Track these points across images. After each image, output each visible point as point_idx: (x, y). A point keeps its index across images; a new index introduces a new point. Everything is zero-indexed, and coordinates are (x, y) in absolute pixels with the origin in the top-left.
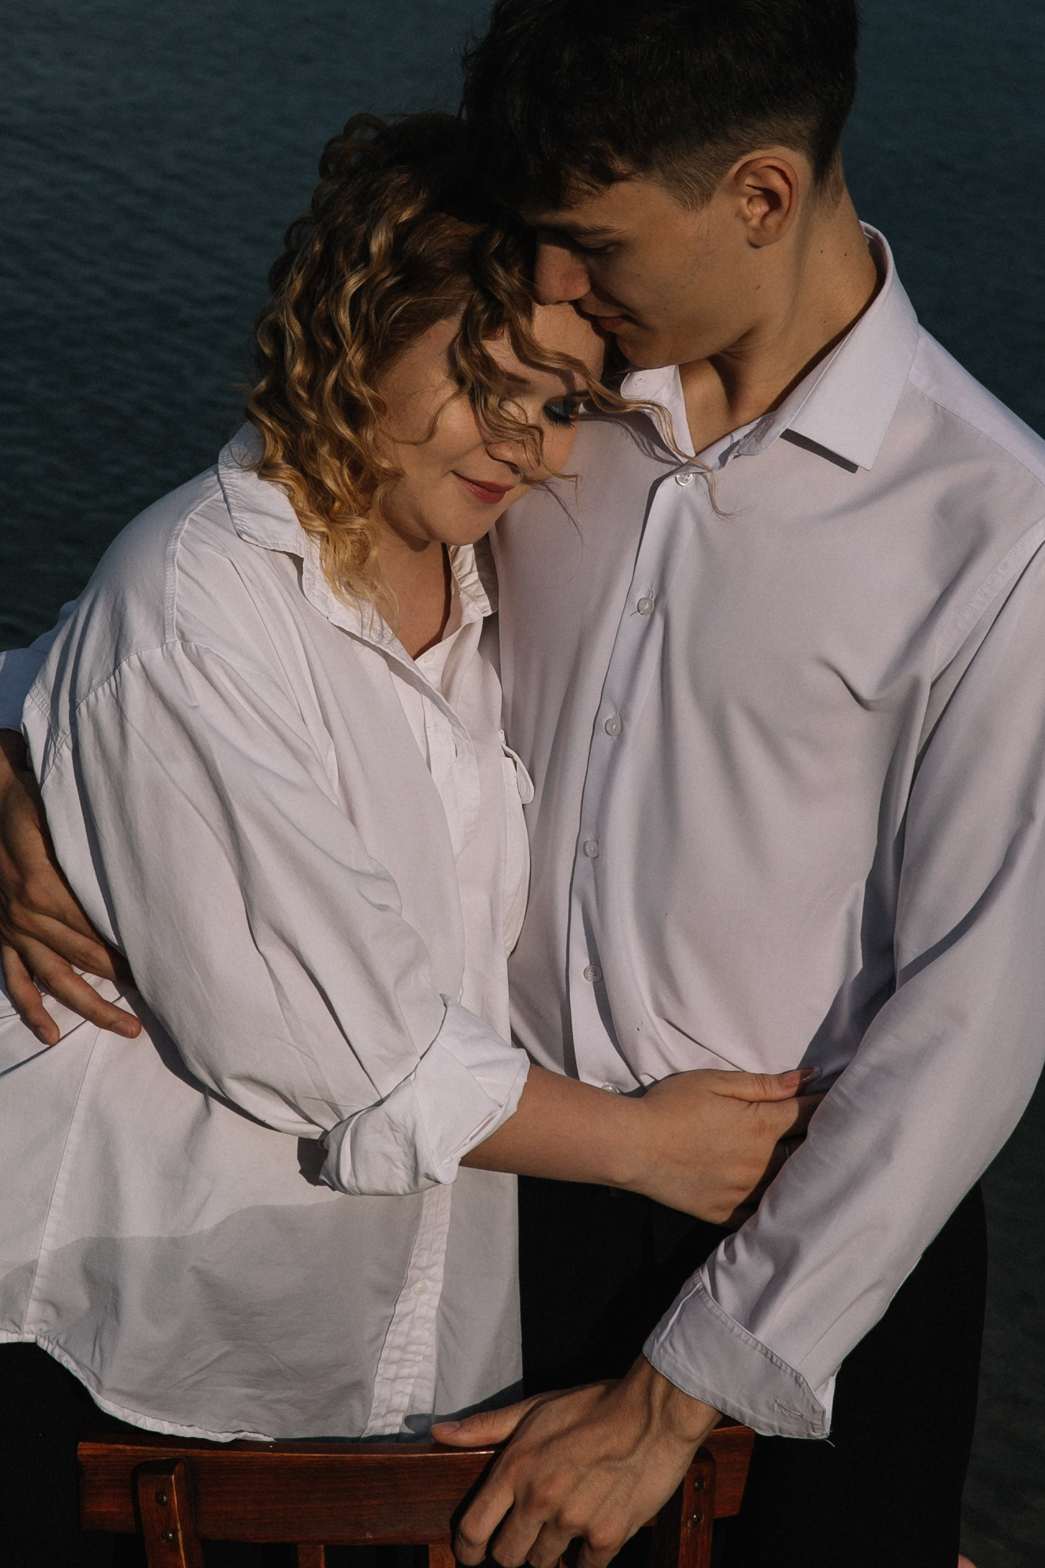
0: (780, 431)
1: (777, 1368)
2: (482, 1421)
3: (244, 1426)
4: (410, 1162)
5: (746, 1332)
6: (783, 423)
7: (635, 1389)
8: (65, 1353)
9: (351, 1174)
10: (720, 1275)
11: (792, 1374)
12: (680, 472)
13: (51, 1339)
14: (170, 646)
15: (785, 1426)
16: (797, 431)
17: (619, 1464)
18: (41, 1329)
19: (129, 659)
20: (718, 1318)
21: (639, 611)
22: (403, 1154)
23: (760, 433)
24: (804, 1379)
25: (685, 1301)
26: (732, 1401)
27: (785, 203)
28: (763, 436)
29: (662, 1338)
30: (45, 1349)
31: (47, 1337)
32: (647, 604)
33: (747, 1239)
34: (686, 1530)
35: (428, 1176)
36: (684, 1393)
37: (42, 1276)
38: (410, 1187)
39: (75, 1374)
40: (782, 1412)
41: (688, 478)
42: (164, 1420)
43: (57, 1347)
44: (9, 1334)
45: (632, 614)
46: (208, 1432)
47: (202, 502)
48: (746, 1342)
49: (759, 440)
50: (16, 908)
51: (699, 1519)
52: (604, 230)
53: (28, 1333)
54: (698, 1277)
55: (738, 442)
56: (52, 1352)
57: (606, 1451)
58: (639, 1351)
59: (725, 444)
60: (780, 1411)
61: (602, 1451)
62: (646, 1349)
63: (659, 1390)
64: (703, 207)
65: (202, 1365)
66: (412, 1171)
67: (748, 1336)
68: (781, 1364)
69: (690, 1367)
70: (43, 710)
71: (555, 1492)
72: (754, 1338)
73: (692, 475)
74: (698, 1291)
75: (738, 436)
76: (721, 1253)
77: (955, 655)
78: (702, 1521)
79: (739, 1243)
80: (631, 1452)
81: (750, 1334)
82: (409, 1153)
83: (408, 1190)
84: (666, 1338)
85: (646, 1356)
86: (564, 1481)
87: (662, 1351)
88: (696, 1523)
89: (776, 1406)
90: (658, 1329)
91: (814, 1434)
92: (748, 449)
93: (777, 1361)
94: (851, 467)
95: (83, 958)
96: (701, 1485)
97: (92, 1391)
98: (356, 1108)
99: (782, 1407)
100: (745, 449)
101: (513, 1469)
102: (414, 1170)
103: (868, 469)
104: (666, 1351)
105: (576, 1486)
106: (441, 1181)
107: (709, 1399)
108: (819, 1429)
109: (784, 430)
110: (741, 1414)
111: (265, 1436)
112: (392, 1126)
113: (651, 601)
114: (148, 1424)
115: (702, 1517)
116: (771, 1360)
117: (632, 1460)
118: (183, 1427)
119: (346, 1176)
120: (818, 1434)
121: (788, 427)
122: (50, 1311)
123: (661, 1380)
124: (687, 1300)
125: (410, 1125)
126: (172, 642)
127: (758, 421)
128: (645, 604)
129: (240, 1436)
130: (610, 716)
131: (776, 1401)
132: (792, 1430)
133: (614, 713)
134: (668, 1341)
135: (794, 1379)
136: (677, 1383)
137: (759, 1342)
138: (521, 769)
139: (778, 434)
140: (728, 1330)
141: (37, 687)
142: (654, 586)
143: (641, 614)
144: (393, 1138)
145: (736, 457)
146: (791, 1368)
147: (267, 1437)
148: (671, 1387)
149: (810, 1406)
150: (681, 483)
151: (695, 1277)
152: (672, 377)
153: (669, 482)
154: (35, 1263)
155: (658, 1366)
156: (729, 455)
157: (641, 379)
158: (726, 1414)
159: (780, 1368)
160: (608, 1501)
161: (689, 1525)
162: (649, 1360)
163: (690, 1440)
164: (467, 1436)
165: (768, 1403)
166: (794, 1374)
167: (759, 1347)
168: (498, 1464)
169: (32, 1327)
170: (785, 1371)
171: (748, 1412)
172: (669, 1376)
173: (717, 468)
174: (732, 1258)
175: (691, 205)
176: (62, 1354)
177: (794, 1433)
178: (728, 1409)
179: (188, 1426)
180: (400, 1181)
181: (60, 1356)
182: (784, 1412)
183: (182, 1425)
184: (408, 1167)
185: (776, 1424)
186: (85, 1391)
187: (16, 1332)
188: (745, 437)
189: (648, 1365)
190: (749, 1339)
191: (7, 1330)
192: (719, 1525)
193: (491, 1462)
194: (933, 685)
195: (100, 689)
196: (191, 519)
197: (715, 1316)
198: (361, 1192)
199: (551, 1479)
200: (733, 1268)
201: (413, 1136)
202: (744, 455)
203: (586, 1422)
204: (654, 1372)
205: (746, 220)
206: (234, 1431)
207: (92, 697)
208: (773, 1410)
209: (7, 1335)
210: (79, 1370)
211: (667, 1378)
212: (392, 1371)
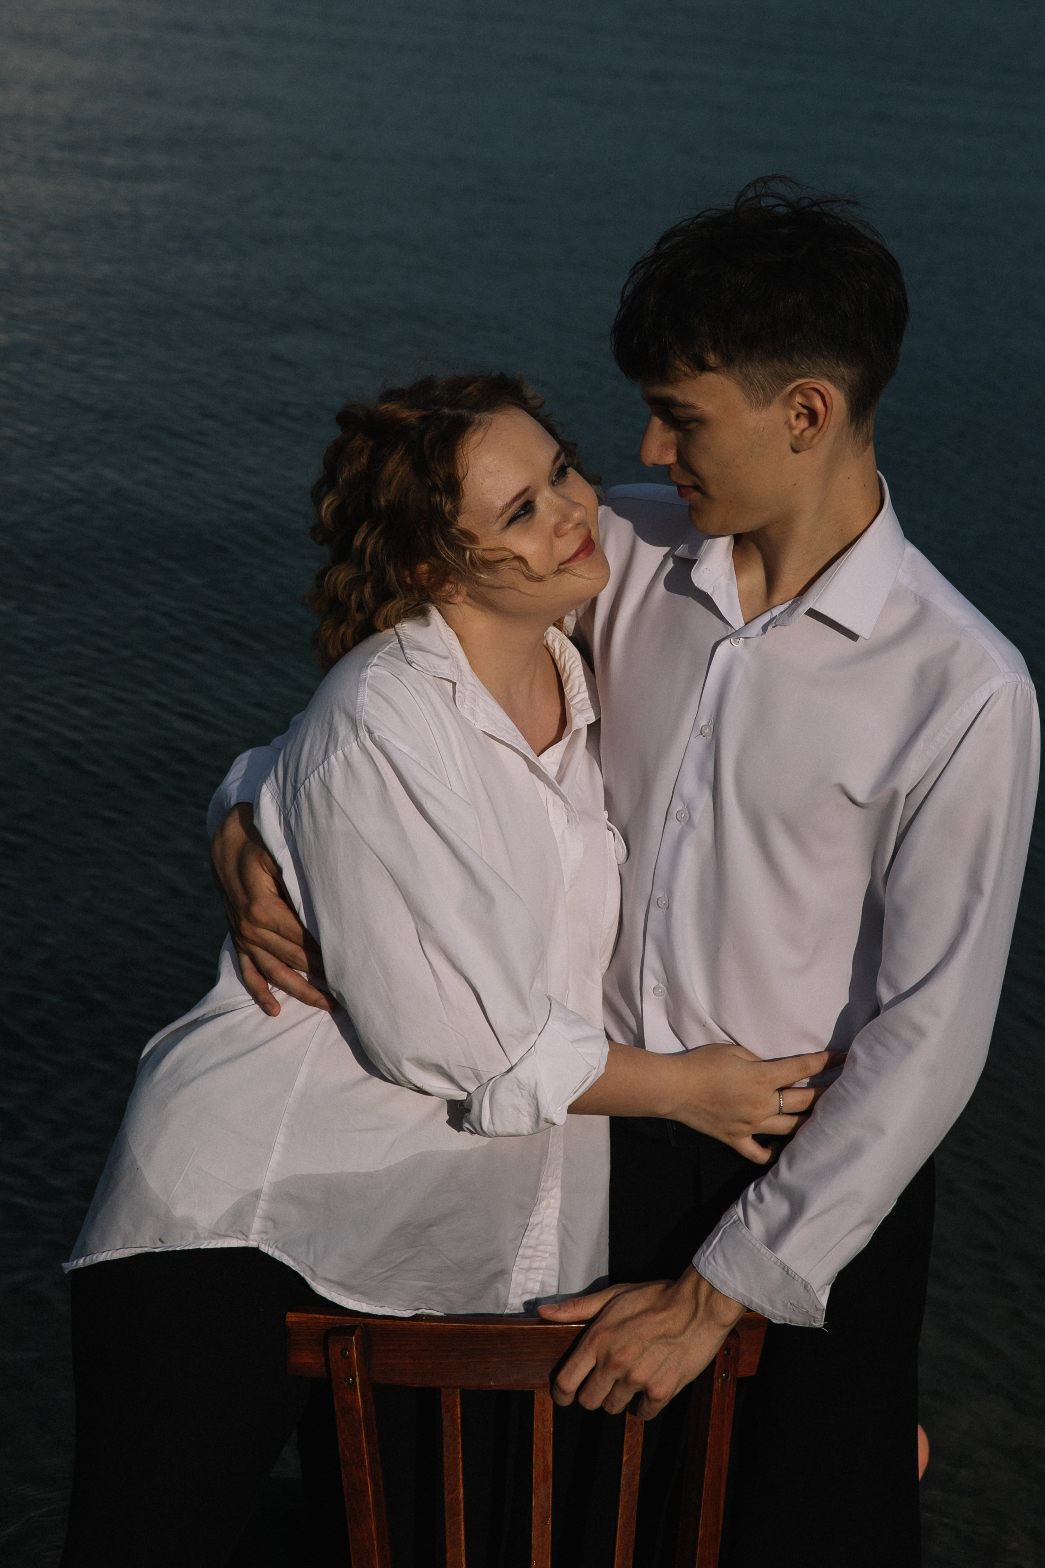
0: (805, 609)
1: (791, 1278)
2: (574, 1305)
3: (422, 1306)
4: (532, 1111)
5: (770, 1252)
6: (807, 604)
7: (687, 1288)
8: (283, 1254)
9: (489, 1122)
10: (751, 1212)
11: (802, 1283)
12: (734, 636)
13: (271, 1245)
14: (362, 738)
15: (794, 1317)
16: (817, 610)
17: (673, 1341)
18: (262, 1238)
19: (336, 754)
20: (750, 1241)
21: (702, 734)
22: (527, 1106)
23: (791, 611)
24: (811, 1287)
25: (725, 1228)
26: (756, 1300)
27: (820, 421)
28: (793, 613)
29: (707, 1254)
30: (266, 1252)
31: (268, 1244)
32: (708, 730)
33: (770, 1184)
34: (717, 1384)
35: (546, 1121)
36: (722, 1293)
37: (264, 1200)
38: (533, 1130)
39: (294, 1269)
40: (793, 1309)
41: (739, 641)
42: (363, 1302)
43: (276, 1250)
44: (239, 1241)
45: (696, 736)
46: (396, 1311)
47: (387, 645)
48: (770, 1259)
49: (790, 616)
50: (245, 924)
51: (727, 1377)
52: (692, 406)
53: (252, 1240)
54: (734, 1211)
55: (776, 617)
56: (272, 1255)
57: (664, 1331)
58: (690, 1261)
59: (766, 618)
60: (791, 1307)
61: (662, 1330)
62: (695, 1261)
63: (704, 1290)
64: (763, 409)
65: (394, 1264)
66: (535, 1117)
67: (771, 1255)
68: (795, 1276)
69: (726, 1274)
70: (273, 794)
71: (626, 1358)
72: (775, 1257)
73: (742, 639)
74: (734, 1222)
75: (776, 612)
76: (751, 1193)
77: (922, 776)
78: (729, 1379)
79: (765, 1188)
80: (682, 1332)
81: (773, 1253)
82: (532, 1105)
83: (531, 1132)
84: (710, 1253)
85: (695, 1265)
86: (633, 1350)
87: (706, 1263)
88: (724, 1380)
89: (789, 1304)
90: (704, 1246)
91: (814, 1324)
92: (783, 621)
93: (792, 1273)
94: (853, 636)
95: (291, 958)
96: (729, 1354)
97: (309, 1280)
98: (492, 1074)
99: (793, 1305)
100: (780, 622)
101: (597, 1340)
102: (536, 1117)
103: (866, 638)
104: (710, 1263)
105: (641, 1354)
106: (556, 1123)
107: (740, 1299)
108: (818, 1321)
109: (808, 608)
110: (763, 1309)
111: (437, 1311)
112: (520, 1085)
113: (710, 727)
114: (350, 1304)
115: (729, 1376)
116: (787, 1273)
117: (681, 1339)
118: (377, 1307)
119: (486, 1124)
120: (817, 1324)
121: (811, 606)
122: (270, 1224)
123: (706, 1282)
124: (727, 1227)
125: (532, 1083)
126: (363, 735)
127: (790, 602)
128: (706, 729)
129: (419, 1312)
130: (680, 808)
131: (789, 1301)
132: (798, 1321)
133: (683, 806)
134: (712, 1255)
135: (804, 1287)
136: (716, 1286)
137: (779, 1260)
138: (619, 838)
139: (804, 611)
140: (757, 1250)
141: (271, 779)
142: (712, 717)
143: (703, 736)
144: (520, 1094)
145: (774, 627)
146: (802, 1278)
147: (439, 1313)
148: (712, 1289)
149: (814, 1306)
150: (734, 644)
151: (732, 1211)
152: (728, 568)
153: (726, 643)
154: (260, 1191)
155: (704, 1273)
156: (768, 626)
157: (707, 568)
158: (751, 1309)
159: (793, 1278)
160: (664, 1367)
161: (719, 1381)
162: (697, 1268)
163: (724, 1326)
164: (564, 1315)
165: (783, 1302)
166: (804, 1283)
167: (779, 1264)
168: (586, 1336)
169: (256, 1237)
170: (797, 1281)
171: (768, 1307)
172: (711, 1281)
173: (760, 634)
174: (760, 1198)
175: (756, 405)
176: (281, 1255)
177: (799, 1323)
178: (753, 1306)
179: (380, 1307)
180: (525, 1124)
181: (279, 1257)
182: (795, 1309)
183: (375, 1306)
184: (532, 1114)
185: (787, 1316)
186: (303, 1280)
187: (244, 1240)
188: (780, 614)
189: (696, 1272)
190: (771, 1257)
191: (237, 1238)
192: (741, 1382)
193: (582, 1333)
194: (907, 796)
195: (312, 775)
196: (379, 656)
197: (748, 1239)
198: (496, 1133)
199: (623, 1349)
200: (761, 1207)
201: (535, 1092)
202: (779, 625)
203: (652, 1310)
204: (700, 1278)
205: (791, 428)
206: (414, 1309)
207: (307, 782)
208: (787, 1307)
209: (237, 1241)
210: (296, 1266)
211: (710, 1282)
212: (526, 1264)
